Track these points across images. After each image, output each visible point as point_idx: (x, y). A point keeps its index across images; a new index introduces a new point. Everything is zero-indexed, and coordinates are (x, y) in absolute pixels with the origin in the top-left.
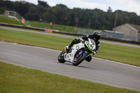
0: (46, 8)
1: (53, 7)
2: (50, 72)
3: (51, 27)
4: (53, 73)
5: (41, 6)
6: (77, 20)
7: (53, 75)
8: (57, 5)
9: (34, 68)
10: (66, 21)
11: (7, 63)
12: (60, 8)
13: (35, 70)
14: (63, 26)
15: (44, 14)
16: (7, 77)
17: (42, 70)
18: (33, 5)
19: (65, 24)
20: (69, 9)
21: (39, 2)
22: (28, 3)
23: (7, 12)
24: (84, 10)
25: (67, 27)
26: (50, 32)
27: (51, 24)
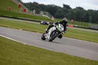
0: (69, 10)
1: (74, 9)
2: (71, 54)
3: (73, 23)
4: (73, 55)
5: (65, 8)
6: (90, 18)
7: (73, 56)
8: (77, 7)
9: (60, 52)
10: (83, 19)
11: (42, 48)
12: (79, 9)
13: (60, 53)
14: (81, 22)
15: (67, 14)
16: (41, 58)
17: (66, 53)
18: (60, 8)
19: (82, 21)
20: (85, 11)
21: (64, 5)
22: (56, 6)
23: (42, 12)
24: (95, 11)
25: (83, 23)
26: (71, 26)
27: (72, 21)
